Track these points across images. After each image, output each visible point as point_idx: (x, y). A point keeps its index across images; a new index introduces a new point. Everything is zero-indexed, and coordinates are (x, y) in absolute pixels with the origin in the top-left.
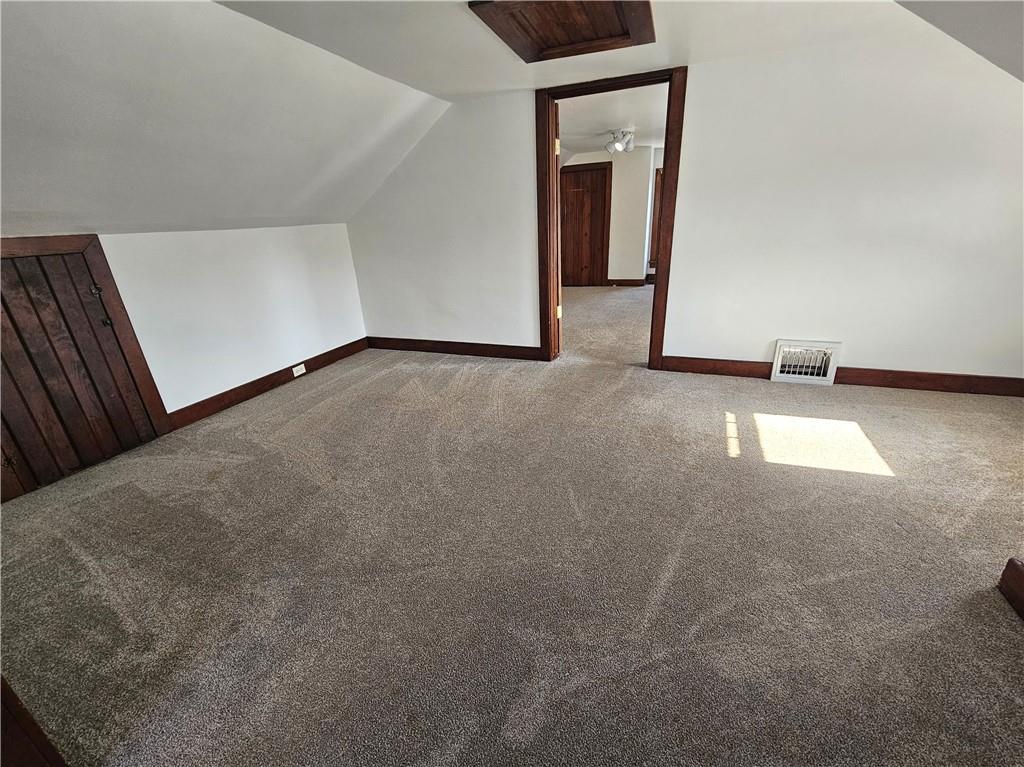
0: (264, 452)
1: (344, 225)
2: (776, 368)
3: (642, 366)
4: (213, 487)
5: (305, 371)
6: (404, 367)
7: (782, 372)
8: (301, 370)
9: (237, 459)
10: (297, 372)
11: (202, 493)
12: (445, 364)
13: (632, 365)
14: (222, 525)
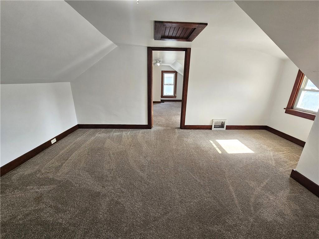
0: (60, 182)
1: (70, 83)
2: (213, 127)
3: (178, 128)
4: (42, 206)
5: (56, 141)
6: (100, 135)
7: (214, 127)
8: (55, 140)
9: (46, 188)
10: (53, 142)
11: (38, 210)
12: (115, 133)
13: (176, 128)
14: (61, 224)
